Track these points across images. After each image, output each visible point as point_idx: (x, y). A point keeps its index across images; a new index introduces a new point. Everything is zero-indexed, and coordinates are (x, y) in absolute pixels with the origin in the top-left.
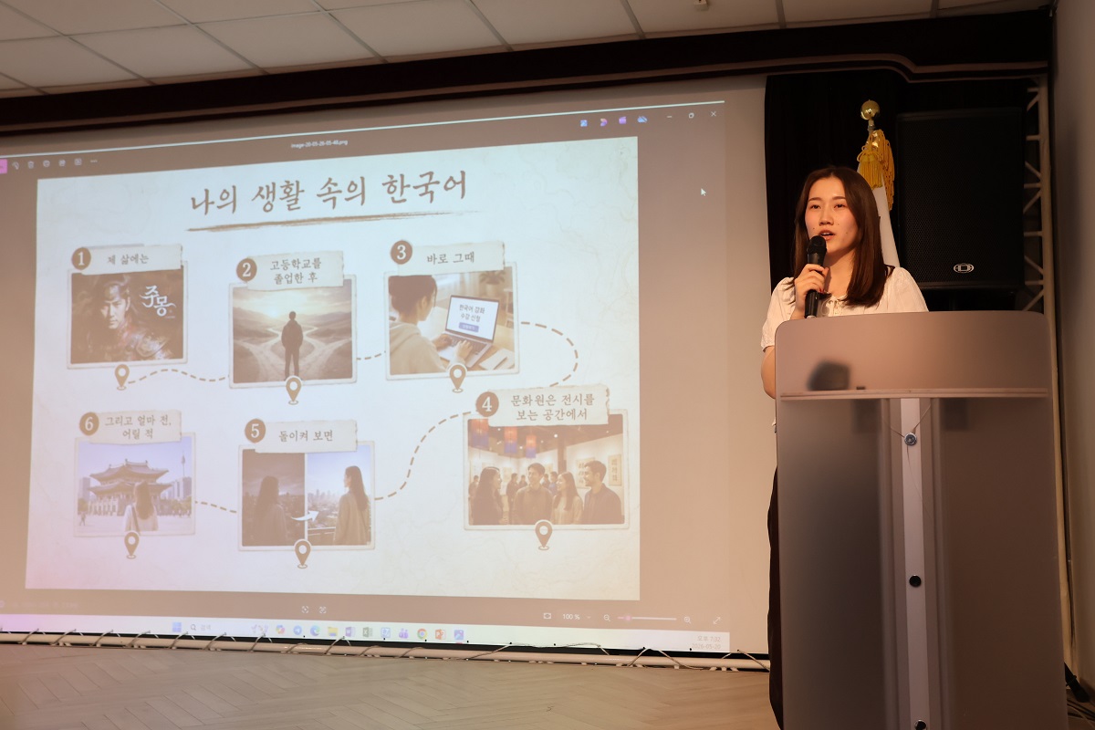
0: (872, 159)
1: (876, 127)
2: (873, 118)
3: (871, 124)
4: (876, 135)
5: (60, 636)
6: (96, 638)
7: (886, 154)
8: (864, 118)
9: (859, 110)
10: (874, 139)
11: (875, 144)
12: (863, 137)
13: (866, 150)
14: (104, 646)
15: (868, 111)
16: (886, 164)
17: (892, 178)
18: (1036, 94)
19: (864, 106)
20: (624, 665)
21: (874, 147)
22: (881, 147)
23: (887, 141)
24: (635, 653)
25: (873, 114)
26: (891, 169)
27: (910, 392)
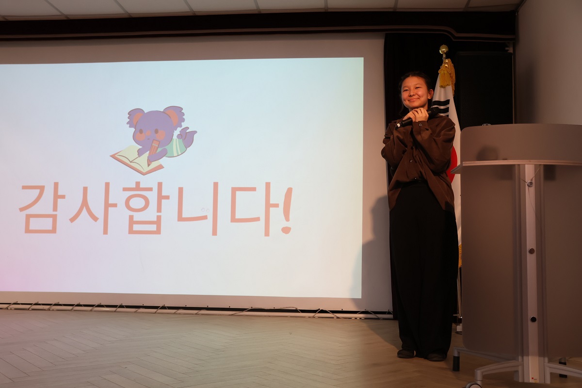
0: (446, 72)
1: (447, 58)
2: (445, 53)
3: (444, 56)
4: (447, 61)
5: (8, 305)
6: (30, 306)
7: (452, 70)
8: (441, 53)
9: (439, 50)
10: (446, 63)
11: (447, 65)
12: (441, 63)
13: (442, 68)
14: (33, 310)
15: (443, 50)
16: (452, 75)
17: (454, 82)
18: (508, 50)
19: (441, 47)
20: (309, 317)
21: (446, 67)
22: (450, 67)
23: (452, 64)
24: (314, 311)
25: (445, 52)
26: (454, 77)
27: (530, 161)
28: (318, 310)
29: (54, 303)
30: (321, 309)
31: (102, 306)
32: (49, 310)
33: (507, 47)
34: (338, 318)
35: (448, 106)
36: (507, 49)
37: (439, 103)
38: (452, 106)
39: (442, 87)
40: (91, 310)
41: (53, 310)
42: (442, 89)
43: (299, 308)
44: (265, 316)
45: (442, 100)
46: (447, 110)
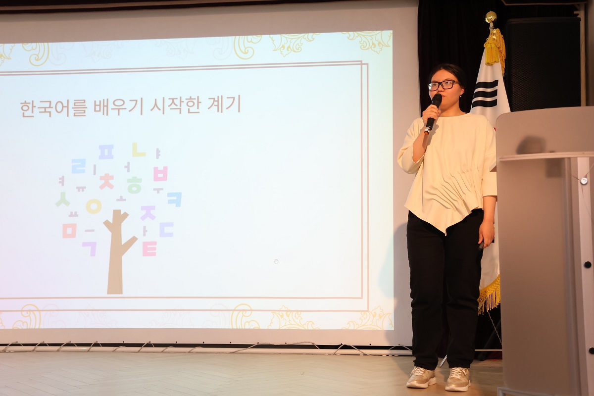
0: (493, 46)
1: (495, 27)
2: (493, 22)
3: (492, 25)
4: (495, 32)
7: (501, 43)
8: (488, 22)
9: (484, 17)
10: (494, 34)
11: (494, 37)
12: (487, 33)
13: (489, 40)
15: (490, 17)
16: (501, 49)
17: (504, 58)
18: (578, 15)
19: (488, 14)
20: (329, 354)
21: (494, 39)
22: (498, 39)
23: (502, 36)
24: (336, 347)
25: (493, 20)
26: (504, 52)
27: (583, 153)
28: (340, 346)
29: (10, 343)
30: (344, 344)
31: (72, 345)
32: (4, 351)
33: (577, 10)
34: (365, 355)
35: (496, 88)
36: (575, 12)
37: (485, 85)
38: (501, 88)
39: (488, 64)
40: (58, 351)
41: (10, 352)
42: (489, 67)
43: (317, 343)
44: (275, 354)
45: (489, 80)
46: (494, 93)
